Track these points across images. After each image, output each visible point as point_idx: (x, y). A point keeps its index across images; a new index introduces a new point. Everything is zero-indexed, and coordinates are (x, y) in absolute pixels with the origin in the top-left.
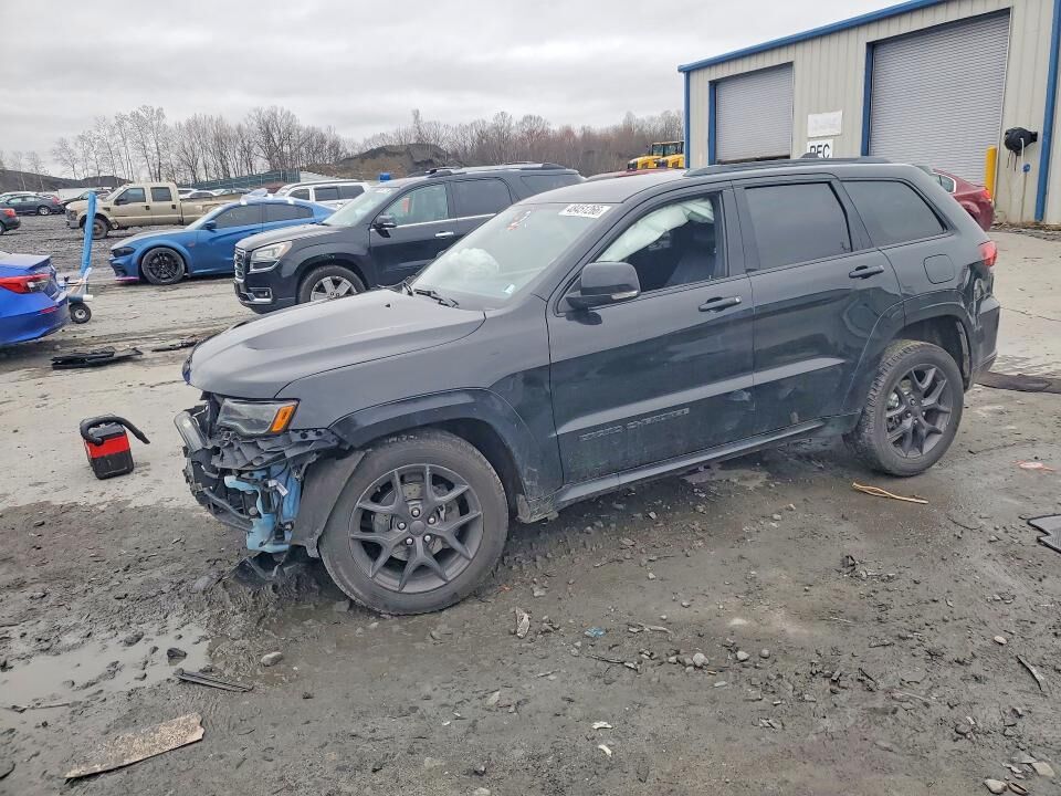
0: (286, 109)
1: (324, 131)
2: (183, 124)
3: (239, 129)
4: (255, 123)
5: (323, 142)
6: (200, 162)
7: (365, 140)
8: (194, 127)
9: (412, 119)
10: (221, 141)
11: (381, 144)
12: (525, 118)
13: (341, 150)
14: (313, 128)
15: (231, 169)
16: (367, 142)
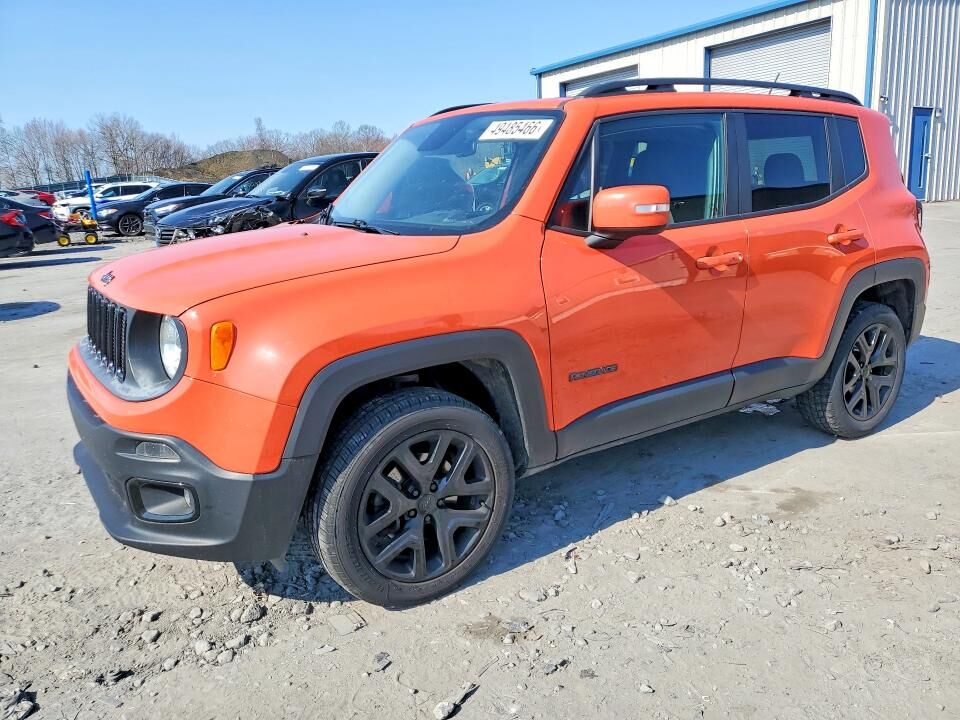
0: (128, 116)
1: (168, 137)
2: (22, 128)
3: (81, 133)
4: (98, 129)
5: (168, 147)
6: (42, 164)
7: (209, 147)
8: (34, 130)
9: (255, 127)
10: (63, 145)
11: (225, 150)
12: (361, 129)
13: (185, 155)
14: (157, 135)
15: (74, 172)
16: (210, 148)
